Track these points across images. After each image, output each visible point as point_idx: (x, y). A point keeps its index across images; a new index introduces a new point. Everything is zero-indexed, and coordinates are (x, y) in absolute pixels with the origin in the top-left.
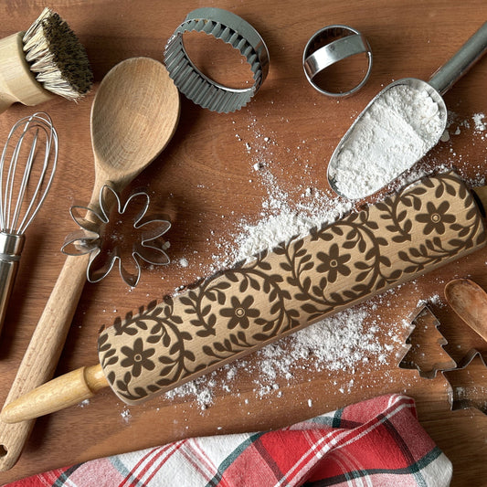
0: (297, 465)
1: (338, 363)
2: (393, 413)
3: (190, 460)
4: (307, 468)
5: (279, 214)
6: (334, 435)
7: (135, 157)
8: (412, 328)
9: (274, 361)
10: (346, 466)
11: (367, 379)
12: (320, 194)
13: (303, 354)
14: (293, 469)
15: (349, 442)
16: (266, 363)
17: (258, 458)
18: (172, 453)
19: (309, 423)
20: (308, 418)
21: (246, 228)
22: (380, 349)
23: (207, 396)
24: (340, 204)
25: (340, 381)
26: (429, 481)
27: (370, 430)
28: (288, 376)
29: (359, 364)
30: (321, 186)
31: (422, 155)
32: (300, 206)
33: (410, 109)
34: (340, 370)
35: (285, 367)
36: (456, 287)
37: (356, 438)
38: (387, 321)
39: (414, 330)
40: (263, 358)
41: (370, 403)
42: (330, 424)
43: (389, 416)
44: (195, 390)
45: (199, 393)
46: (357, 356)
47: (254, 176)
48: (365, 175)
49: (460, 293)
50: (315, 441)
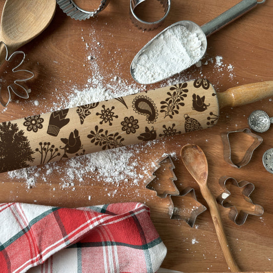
0: (77, 230)
1: (111, 179)
2: (139, 212)
3: (14, 214)
4: (82, 233)
5: (96, 88)
6: (103, 217)
7: (23, 35)
8: (157, 168)
9: (75, 170)
10: (104, 237)
11: (125, 192)
12: (122, 81)
13: (92, 169)
14: (74, 232)
15: (110, 223)
16: (70, 170)
17: (54, 221)
18: (5, 208)
19: (87, 208)
20: (87, 206)
21: (76, 91)
22: (136, 176)
23: (32, 181)
24: (131, 89)
25: (109, 189)
26: (153, 256)
27: (124, 218)
28: (81, 180)
29: (122, 182)
30: (123, 77)
31: (188, 66)
32: (109, 86)
33: (186, 40)
34: (111, 183)
35: (80, 174)
36: (188, 149)
37: (116, 221)
38: (143, 161)
39: (157, 170)
40: (69, 166)
41: (125, 205)
42: (99, 211)
43: (136, 213)
44: (26, 176)
45: (28, 179)
46: (122, 177)
47: (87, 63)
48: (153, 71)
49: (189, 153)
50: (90, 218)
